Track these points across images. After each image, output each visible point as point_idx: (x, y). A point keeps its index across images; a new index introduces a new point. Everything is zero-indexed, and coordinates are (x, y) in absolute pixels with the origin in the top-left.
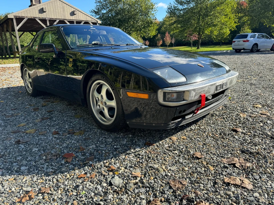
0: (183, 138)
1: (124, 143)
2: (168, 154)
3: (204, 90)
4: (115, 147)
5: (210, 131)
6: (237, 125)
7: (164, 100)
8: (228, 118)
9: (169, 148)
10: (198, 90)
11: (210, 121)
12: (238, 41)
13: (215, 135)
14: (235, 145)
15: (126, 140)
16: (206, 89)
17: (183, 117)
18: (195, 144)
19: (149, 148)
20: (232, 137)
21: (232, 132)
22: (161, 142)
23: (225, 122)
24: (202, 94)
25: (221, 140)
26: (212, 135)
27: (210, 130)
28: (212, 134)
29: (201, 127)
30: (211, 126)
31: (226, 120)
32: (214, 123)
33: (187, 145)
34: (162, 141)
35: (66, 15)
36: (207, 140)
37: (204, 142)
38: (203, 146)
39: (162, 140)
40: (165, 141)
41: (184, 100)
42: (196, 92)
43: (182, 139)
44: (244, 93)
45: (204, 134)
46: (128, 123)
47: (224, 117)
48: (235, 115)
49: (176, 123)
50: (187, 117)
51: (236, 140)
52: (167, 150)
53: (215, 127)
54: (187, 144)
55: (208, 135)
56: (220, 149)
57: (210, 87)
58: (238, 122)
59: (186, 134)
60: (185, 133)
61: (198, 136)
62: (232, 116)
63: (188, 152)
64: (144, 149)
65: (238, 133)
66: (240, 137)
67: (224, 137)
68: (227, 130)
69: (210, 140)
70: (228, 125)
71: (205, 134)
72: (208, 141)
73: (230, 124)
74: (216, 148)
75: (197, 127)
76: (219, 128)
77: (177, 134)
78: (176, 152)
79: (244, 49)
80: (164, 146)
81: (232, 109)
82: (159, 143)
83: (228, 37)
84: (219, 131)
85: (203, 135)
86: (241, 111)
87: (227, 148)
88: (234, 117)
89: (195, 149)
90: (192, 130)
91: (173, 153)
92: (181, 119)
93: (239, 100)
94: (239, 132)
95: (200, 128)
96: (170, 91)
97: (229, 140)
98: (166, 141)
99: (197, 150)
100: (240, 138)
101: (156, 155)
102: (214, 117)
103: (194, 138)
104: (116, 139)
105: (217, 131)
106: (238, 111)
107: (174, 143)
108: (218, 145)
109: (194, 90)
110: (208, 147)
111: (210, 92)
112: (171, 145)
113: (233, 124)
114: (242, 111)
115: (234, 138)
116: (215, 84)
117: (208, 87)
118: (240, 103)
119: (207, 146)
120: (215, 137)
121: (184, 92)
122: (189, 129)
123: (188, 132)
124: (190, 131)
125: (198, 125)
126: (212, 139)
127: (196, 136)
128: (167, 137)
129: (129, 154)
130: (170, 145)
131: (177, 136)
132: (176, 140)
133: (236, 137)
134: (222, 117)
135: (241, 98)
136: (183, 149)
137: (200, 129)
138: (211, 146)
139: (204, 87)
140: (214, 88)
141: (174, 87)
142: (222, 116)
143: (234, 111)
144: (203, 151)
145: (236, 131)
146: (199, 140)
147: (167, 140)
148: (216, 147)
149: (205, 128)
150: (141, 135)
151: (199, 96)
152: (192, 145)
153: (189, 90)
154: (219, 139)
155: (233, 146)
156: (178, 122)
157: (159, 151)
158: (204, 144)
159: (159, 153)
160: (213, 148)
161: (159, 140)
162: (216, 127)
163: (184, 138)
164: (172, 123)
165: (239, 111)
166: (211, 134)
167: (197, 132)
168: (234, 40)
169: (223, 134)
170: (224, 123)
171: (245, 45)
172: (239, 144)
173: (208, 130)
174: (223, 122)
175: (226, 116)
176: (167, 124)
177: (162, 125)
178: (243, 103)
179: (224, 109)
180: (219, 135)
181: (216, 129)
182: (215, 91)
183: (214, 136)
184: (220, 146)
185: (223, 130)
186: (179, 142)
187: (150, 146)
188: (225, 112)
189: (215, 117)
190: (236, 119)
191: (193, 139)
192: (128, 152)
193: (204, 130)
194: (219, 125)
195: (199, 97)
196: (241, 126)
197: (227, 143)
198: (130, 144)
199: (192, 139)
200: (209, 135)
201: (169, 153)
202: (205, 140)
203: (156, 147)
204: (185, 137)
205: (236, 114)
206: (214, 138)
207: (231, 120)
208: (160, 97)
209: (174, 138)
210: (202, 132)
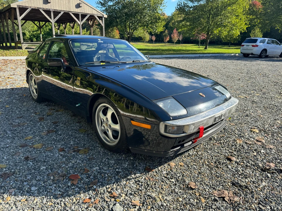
0: (180, 164)
1: (126, 167)
2: (166, 182)
3: (202, 123)
4: (117, 170)
5: (206, 158)
6: (232, 152)
7: (165, 131)
8: (225, 144)
9: (167, 175)
10: (197, 124)
11: (208, 146)
12: (247, 45)
13: (210, 164)
14: (228, 176)
15: (127, 163)
16: (205, 122)
17: (182, 146)
18: (191, 173)
19: (149, 175)
20: (226, 167)
21: (227, 160)
22: (159, 168)
23: (221, 148)
24: (201, 126)
25: (215, 169)
26: (207, 163)
27: (206, 156)
28: (207, 162)
29: (199, 153)
30: (208, 153)
31: (223, 146)
32: (211, 149)
33: (184, 173)
34: (161, 167)
35: (71, 7)
36: (202, 168)
37: (199, 171)
38: (198, 175)
39: (161, 166)
40: (164, 167)
41: (184, 133)
42: (195, 126)
43: (180, 165)
44: (245, 113)
45: (200, 162)
46: (130, 148)
47: (221, 142)
48: (232, 140)
49: (175, 151)
50: (185, 145)
51: (229, 170)
52: (165, 177)
53: (212, 154)
54: (183, 172)
55: (203, 163)
56: (213, 180)
57: (208, 120)
58: (234, 149)
59: (184, 159)
60: (183, 159)
61: (195, 164)
62: (229, 141)
63: (184, 181)
64: (144, 175)
65: (232, 162)
66: (233, 167)
67: (219, 166)
68: (222, 157)
69: (206, 168)
70: (224, 151)
71: (201, 161)
72: (203, 169)
73: (226, 151)
74: (209, 178)
75: (194, 153)
76: (215, 155)
77: (176, 159)
78: (173, 180)
79: (252, 54)
80: (163, 173)
81: (230, 132)
82: (158, 169)
83: (238, 38)
84: (215, 158)
85: (199, 162)
86: (239, 136)
87: (219, 178)
88: (231, 142)
89: (191, 178)
90: (189, 155)
91: (170, 181)
92: (180, 147)
93: (239, 122)
94: (233, 161)
95: (198, 154)
96: (171, 125)
97: (222, 169)
98: (165, 167)
99: (192, 180)
100: (233, 169)
101: (155, 182)
102: (212, 141)
103: (191, 165)
104: (118, 162)
105: (213, 158)
106: (235, 136)
107: (172, 170)
108: (212, 174)
109: (193, 124)
110: (202, 176)
111: (208, 124)
112: (169, 172)
113: (228, 150)
114: (240, 135)
115: (228, 167)
116: (213, 116)
117: (206, 120)
118: (239, 126)
119: (202, 175)
120: (210, 166)
121: (184, 126)
122: (187, 154)
123: (186, 158)
124: (188, 156)
125: (196, 149)
126: (207, 167)
127: (193, 163)
128: (166, 162)
129: (129, 179)
130: (168, 172)
131: (175, 162)
132: (174, 166)
133: (230, 167)
134: (219, 141)
135: (240, 119)
136: (180, 178)
137: (198, 155)
138: (206, 176)
139: (202, 120)
140: (213, 119)
141: (175, 121)
142: (219, 140)
143: (232, 135)
144: (197, 181)
145: (230, 160)
146: (195, 168)
147: (166, 165)
148: (210, 177)
149: (202, 155)
150: (142, 158)
151: (197, 128)
152: (188, 174)
153: (189, 124)
154: (214, 168)
155: (225, 177)
156: (177, 150)
157: (157, 178)
158: (199, 173)
159: (157, 181)
160: (207, 178)
161: (158, 165)
162: (213, 153)
163: (182, 165)
164: (171, 152)
165: (236, 135)
166: (206, 162)
167: (194, 158)
168: (243, 44)
169: (218, 163)
170: (220, 149)
171: (254, 50)
172: (231, 175)
173: (204, 156)
174: (219, 148)
175: (223, 141)
176: (166, 152)
177: (162, 153)
178: (242, 125)
179: (223, 131)
180: (214, 163)
181: (212, 156)
182: (213, 122)
183: (209, 164)
184: (213, 176)
185: (218, 158)
186: (177, 169)
187: (149, 172)
188: (223, 136)
189: (213, 141)
190: (233, 146)
191: (190, 166)
192: (129, 177)
193: (201, 157)
194: (215, 152)
195: (198, 129)
196: (235, 154)
197: (220, 173)
198: (131, 168)
199: (188, 166)
200: (205, 163)
201: (167, 182)
202: (201, 168)
203: (155, 174)
204: (182, 164)
205: (233, 139)
206: (209, 167)
207: (227, 146)
208: (161, 128)
209: (172, 164)
210: (199, 158)
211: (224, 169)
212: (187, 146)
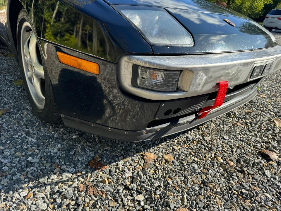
0: (166, 158)
1: (52, 154)
2: (122, 201)
3: (227, 73)
4: (30, 159)
5: (220, 149)
6: (269, 143)
7: (134, 83)
8: (253, 125)
9: (132, 182)
10: (215, 72)
11: (223, 126)
12: (272, 17)
13: (228, 163)
14: (266, 196)
15: (60, 145)
16: (233, 71)
17: (174, 122)
18: (186, 180)
19: (91, 177)
20: (260, 172)
21: (260, 158)
22: (121, 163)
23: (248, 133)
24: (222, 80)
25: (237, 176)
26: (222, 161)
27: (220, 146)
28: (222, 158)
29: (206, 138)
30: (224, 139)
31: (251, 128)
32: (230, 133)
33: (169, 180)
34: (126, 160)
36: (210, 171)
37: (204, 177)
38: (200, 188)
39: (126, 157)
40: (131, 162)
41: (178, 90)
42: (210, 75)
43: (165, 160)
44: (278, 83)
45: (208, 156)
46: (62, 115)
47: (247, 121)
48: (265, 119)
49: (156, 131)
50: (181, 121)
51: (268, 181)
52: (126, 188)
53: (230, 141)
54: (169, 177)
55: (214, 160)
56: (234, 205)
57: (241, 67)
58: (271, 136)
59: (176, 148)
60: (174, 147)
61: (196, 159)
62: (262, 122)
63: (165, 204)
64: (80, 178)
65: (271, 162)
66: (275, 174)
67: (245, 169)
68: (250, 150)
69: (217, 172)
70: (254, 139)
71: (210, 155)
72: (213, 174)
73: (258, 139)
74: (225, 199)
75: (198, 136)
76: (237, 145)
77: (160, 145)
78: (141, 198)
79: (276, 28)
80: (124, 176)
81: (261, 108)
82: (117, 165)
83: (260, 12)
84: (236, 151)
85: (205, 157)
86: (275, 115)
87: (248, 201)
88: (264, 124)
89: (183, 195)
90: (187, 141)
91: (133, 200)
92: (169, 124)
93: (272, 94)
94: (272, 160)
95: (204, 140)
96: (147, 65)
97: (253, 178)
98: (133, 160)
99: (186, 200)
100: (275, 179)
101: (96, 199)
102: (231, 119)
103: (188, 162)
104: (44, 141)
105: (232, 151)
106: (270, 114)
107: (146, 172)
108: (230, 190)
109: (206, 70)
110: (209, 193)
111: (237, 79)
112: (138, 173)
113: (261, 138)
114: (277, 114)
115: (264, 174)
116: (252, 63)
117: (236, 68)
118: (273, 100)
119: (209, 188)
120: (227, 167)
121: (181, 71)
122: (183, 138)
123: (180, 145)
124: (185, 142)
125: (202, 131)
126: (222, 170)
127: (193, 158)
128: (138, 151)
130: (136, 173)
131: (157, 152)
132: (151, 162)
133: (268, 173)
134: (244, 120)
135: (274, 90)
136: (158, 192)
137: (204, 142)
138: (216, 193)
139: (230, 65)
140: (247, 71)
141: (160, 57)
142: (243, 118)
143: (264, 112)
144: (197, 204)
145: (267, 158)
146: (195, 170)
147: (136, 157)
148: (226, 197)
149: (212, 142)
150: (94, 138)
151: (214, 84)
152: (179, 182)
153: (195, 68)
154: (235, 174)
155: (261, 199)
156: (162, 129)
157: (107, 187)
158: (203, 183)
159: (104, 196)
160: (220, 199)
161: (121, 155)
162: (232, 141)
163: (169, 160)
164: (148, 132)
165: (272, 113)
166: (220, 158)
167: (195, 147)
168: (268, 15)
169: (243, 162)
170: (246, 134)
171: (279, 24)
172: (273, 195)
173: (216, 145)
174: (244, 132)
175: (250, 120)
176: (136, 131)
177: (127, 133)
178: (278, 99)
179: (248, 105)
180: (235, 162)
181: (230, 146)
182: (247, 78)
183: (225, 162)
184: (234, 194)
185: (243, 151)
186: (157, 167)
187: (95, 170)
188: (249, 112)
189: (233, 119)
190: (268, 130)
191: (185, 163)
193: (210, 146)
194: (238, 138)
195: (214, 87)
196: (276, 147)
197: (250, 187)
198: (62, 158)
199: (182, 163)
200: (217, 159)
201: (125, 200)
202: (208, 170)
203: (106, 176)
204: (170, 157)
205: (267, 118)
206: (225, 170)
207: (258, 129)
208: (125, 75)
209: (150, 155)
210: (205, 149)
211: (256, 177)
212: (183, 124)
